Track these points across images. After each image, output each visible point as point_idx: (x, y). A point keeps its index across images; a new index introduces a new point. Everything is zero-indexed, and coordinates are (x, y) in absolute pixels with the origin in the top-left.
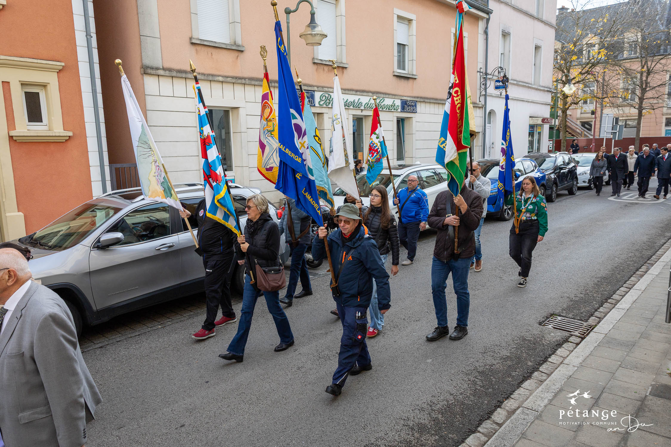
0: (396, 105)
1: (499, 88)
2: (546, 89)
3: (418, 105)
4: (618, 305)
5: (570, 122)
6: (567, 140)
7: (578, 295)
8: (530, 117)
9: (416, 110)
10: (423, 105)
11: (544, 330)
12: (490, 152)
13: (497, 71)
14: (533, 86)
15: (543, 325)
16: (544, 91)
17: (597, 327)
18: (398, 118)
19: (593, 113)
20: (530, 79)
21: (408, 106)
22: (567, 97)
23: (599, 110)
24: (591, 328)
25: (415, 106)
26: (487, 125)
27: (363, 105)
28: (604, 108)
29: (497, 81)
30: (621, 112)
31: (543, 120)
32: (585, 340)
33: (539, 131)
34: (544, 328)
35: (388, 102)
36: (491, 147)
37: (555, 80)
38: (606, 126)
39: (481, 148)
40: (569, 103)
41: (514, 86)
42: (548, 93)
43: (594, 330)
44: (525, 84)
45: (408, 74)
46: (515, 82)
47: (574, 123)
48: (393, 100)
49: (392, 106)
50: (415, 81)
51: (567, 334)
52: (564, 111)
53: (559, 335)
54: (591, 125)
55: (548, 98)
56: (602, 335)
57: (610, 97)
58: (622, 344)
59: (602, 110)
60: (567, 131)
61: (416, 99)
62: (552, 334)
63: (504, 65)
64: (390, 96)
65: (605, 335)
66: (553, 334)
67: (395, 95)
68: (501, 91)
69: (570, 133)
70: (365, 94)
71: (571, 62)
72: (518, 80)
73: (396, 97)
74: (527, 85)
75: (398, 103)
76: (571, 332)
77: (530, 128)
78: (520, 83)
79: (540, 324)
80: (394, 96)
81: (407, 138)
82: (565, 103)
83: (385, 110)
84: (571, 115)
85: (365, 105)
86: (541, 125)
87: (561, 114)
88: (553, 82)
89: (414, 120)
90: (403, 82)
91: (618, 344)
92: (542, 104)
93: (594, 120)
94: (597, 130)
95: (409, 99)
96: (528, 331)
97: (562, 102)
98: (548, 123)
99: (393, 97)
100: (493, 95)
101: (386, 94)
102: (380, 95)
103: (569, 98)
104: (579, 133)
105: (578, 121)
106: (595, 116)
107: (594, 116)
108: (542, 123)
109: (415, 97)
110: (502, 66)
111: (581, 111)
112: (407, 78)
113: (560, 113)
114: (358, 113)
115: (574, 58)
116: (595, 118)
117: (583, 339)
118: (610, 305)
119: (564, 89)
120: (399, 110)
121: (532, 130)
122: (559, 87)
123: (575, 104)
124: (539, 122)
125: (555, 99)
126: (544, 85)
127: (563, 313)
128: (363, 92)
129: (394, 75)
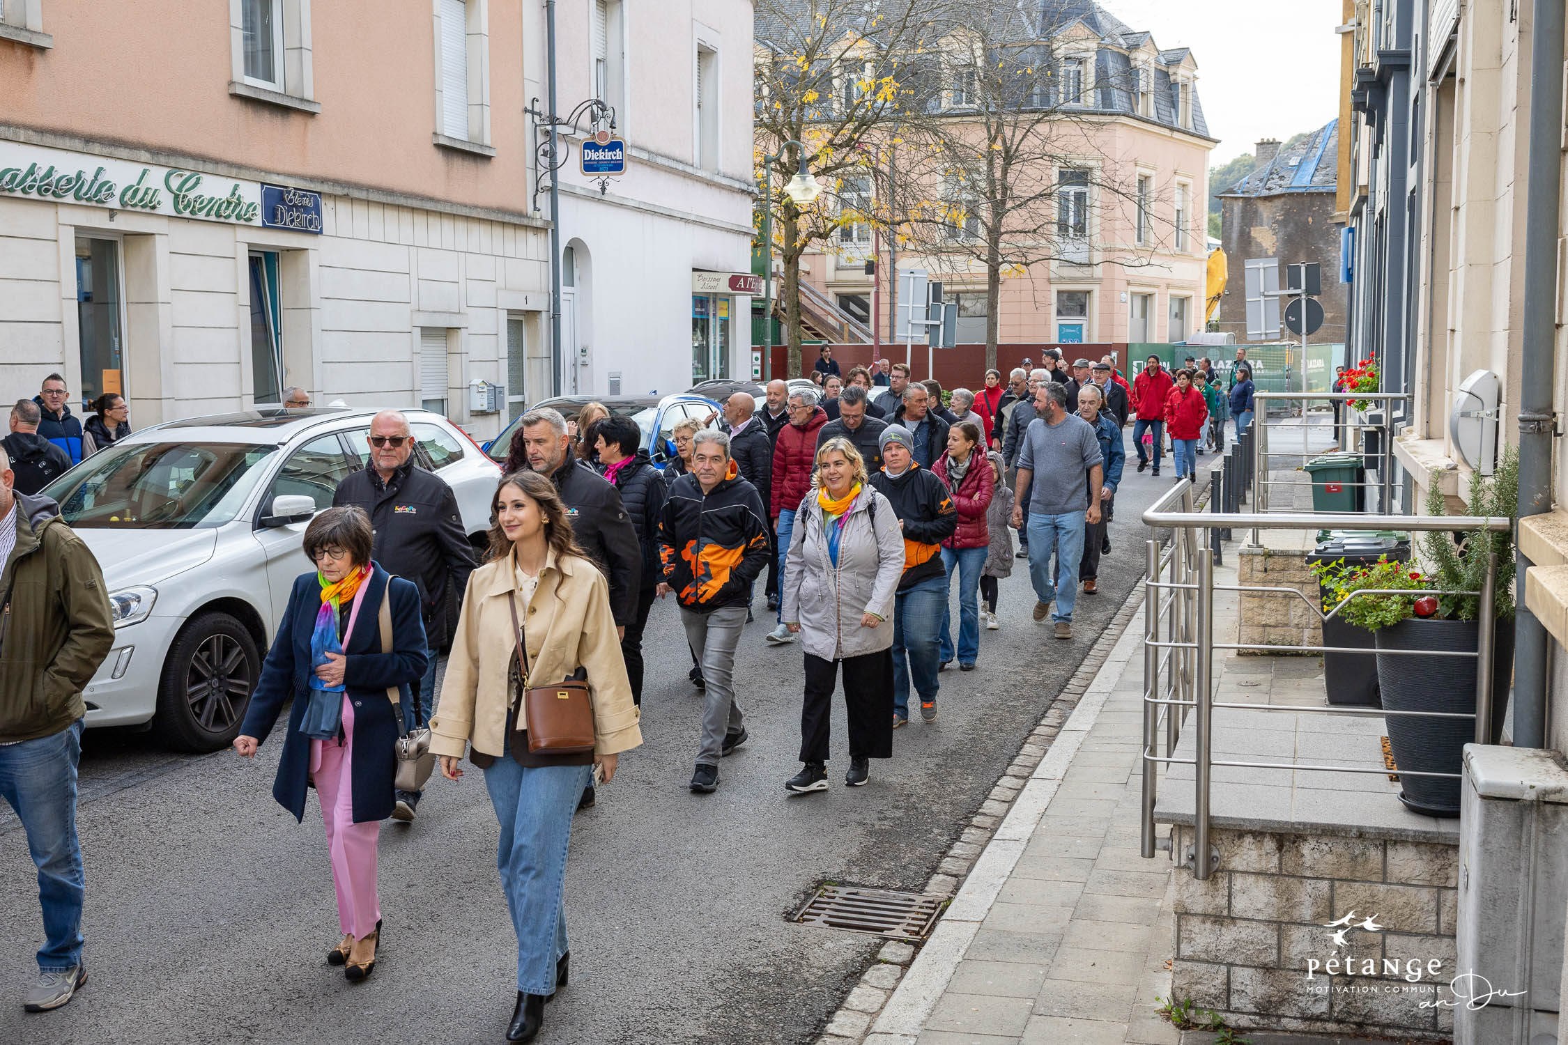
0: (246, 200)
1: (597, 169)
2: (737, 185)
3: (327, 208)
4: (1001, 829)
5: (807, 293)
6: (804, 350)
7: (888, 814)
8: (694, 270)
9: (321, 223)
10: (343, 208)
11: (801, 936)
12: (575, 380)
13: (587, 113)
14: (700, 173)
15: (797, 921)
16: (731, 189)
17: (954, 903)
18: (252, 249)
19: (871, 268)
20: (688, 150)
21: (290, 208)
22: (797, 215)
23: (886, 259)
24: (937, 911)
25: (317, 209)
26: (563, 289)
27: (118, 192)
28: (899, 255)
29: (590, 146)
30: (946, 268)
31: (734, 281)
32: (925, 949)
33: (722, 314)
34: (802, 928)
35: (214, 188)
36: (579, 362)
37: (759, 159)
38: (911, 306)
39: (547, 366)
40: (803, 235)
41: (640, 168)
42: (744, 197)
43: (947, 915)
44: (674, 164)
45: (285, 95)
46: (645, 156)
47: (818, 297)
48: (233, 182)
49: (229, 203)
50: (312, 124)
51: (870, 938)
52: (791, 259)
53: (849, 944)
54: (865, 307)
55: (742, 212)
56: (972, 925)
57: (916, 221)
58: (1026, 945)
59: (893, 261)
60: (803, 322)
61: (318, 188)
62: (829, 945)
63: (606, 96)
64: (222, 169)
65: (978, 925)
66: (831, 946)
67: (239, 166)
68: (603, 178)
69: (808, 328)
70: (124, 153)
71: (802, 109)
72: (652, 148)
73: (244, 174)
74: (680, 167)
75: (252, 194)
76: (882, 930)
77: (695, 306)
78: (660, 160)
79: (788, 917)
80: (236, 168)
81: (288, 320)
82: (792, 234)
83: (201, 216)
84: (808, 273)
85: (123, 194)
86: (728, 298)
87: (782, 268)
88: (755, 165)
89: (313, 260)
90: (267, 123)
91: (1018, 946)
92: (728, 230)
93: (872, 291)
94: (884, 321)
95: (291, 183)
96: (755, 944)
97: (783, 231)
98: (749, 290)
99: (234, 172)
100: (578, 191)
101: (204, 159)
102: (182, 163)
103: (801, 217)
104: (834, 329)
105: (831, 291)
106: (877, 278)
107: (872, 278)
108: (729, 290)
109: (312, 179)
110: (601, 99)
111: (837, 261)
112: (284, 110)
113: (778, 264)
114: (98, 220)
115: (811, 96)
116: (877, 283)
117: (918, 946)
118: (980, 832)
119: (788, 188)
120: (258, 221)
121: (702, 313)
122: (772, 183)
123: (820, 236)
124: (723, 287)
125: (762, 218)
126: (729, 172)
127: (850, 874)
128: (114, 145)
129: (234, 96)
